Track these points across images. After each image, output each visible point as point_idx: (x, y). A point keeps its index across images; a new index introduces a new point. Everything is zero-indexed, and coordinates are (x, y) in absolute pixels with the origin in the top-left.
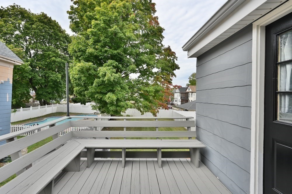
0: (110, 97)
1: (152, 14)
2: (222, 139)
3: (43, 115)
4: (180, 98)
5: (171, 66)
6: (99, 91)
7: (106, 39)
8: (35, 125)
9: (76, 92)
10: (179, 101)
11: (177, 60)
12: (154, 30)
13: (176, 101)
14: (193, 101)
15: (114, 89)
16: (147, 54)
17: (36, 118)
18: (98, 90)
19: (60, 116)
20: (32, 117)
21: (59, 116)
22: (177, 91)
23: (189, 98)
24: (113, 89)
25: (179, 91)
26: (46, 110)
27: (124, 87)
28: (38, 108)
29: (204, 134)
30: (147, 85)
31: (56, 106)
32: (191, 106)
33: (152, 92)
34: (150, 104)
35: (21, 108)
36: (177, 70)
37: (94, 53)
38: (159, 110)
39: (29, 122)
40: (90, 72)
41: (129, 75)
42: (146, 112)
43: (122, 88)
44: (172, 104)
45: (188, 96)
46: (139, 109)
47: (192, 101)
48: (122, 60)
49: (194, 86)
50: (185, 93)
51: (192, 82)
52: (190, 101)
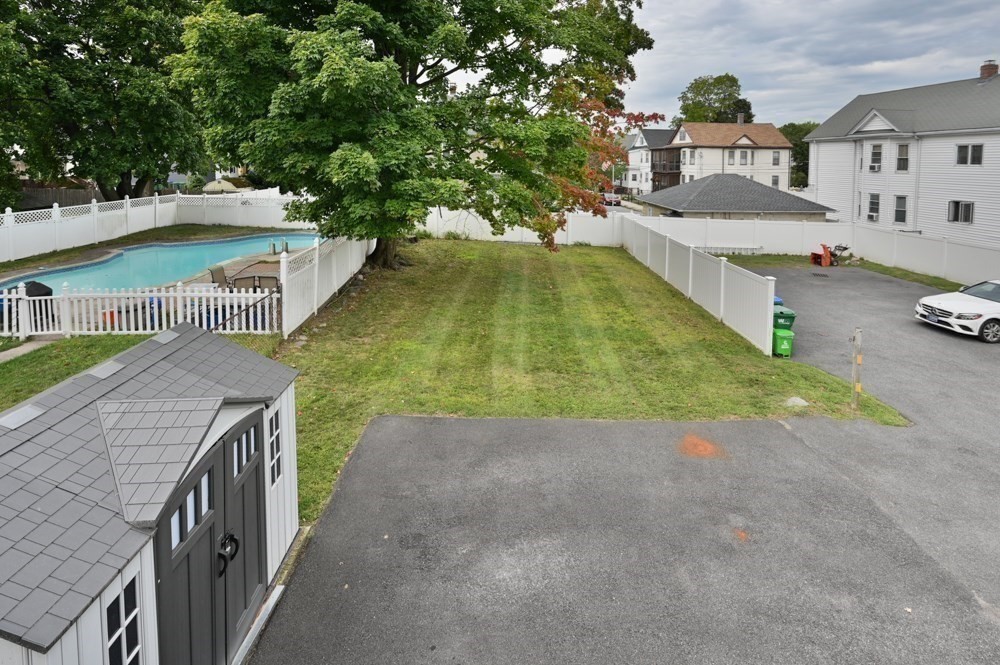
0: (350, 161)
3: (116, 235)
4: (650, 169)
5: (618, 36)
6: (302, 140)
8: (16, 288)
9: (213, 144)
10: (647, 180)
13: (634, 179)
14: (695, 178)
15: (369, 129)
17: (78, 248)
18: (296, 136)
19: (181, 240)
20: (60, 247)
21: (176, 240)
22: (637, 145)
23: (682, 166)
24: (362, 130)
25: (645, 144)
26: (126, 215)
27: (413, 121)
28: (88, 211)
30: (518, 114)
31: (172, 200)
32: (691, 198)
33: (537, 141)
34: (529, 193)
35: (8, 210)
36: (640, 51)
38: (568, 216)
39: (36, 268)
40: (253, 55)
42: (512, 224)
43: (404, 126)
44: (621, 190)
45: (679, 161)
46: (486, 213)
47: (692, 177)
49: (698, 125)
50: (667, 149)
51: (694, 112)
52: (687, 180)
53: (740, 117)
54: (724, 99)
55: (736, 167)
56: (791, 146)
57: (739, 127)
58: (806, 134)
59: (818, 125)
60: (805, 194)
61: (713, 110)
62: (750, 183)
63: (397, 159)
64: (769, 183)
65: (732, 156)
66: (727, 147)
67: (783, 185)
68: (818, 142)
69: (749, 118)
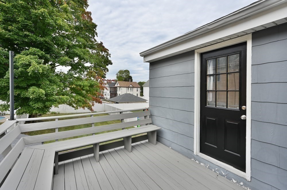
1: (85, 8)
2: (174, 121)
4: (109, 93)
6: (15, 85)
7: (26, 21)
10: (109, 95)
11: (110, 57)
12: (88, 25)
13: (105, 95)
15: (40, 82)
16: (81, 48)
23: (117, 92)
24: (37, 83)
25: (108, 86)
27: (54, 81)
29: (157, 120)
30: (79, 79)
32: (120, 99)
33: (86, 86)
34: (84, 99)
36: (109, 65)
37: (5, 35)
41: (56, 67)
42: (80, 106)
43: (50, 82)
44: (102, 98)
45: (116, 91)
47: (120, 94)
48: (51, 49)
49: (121, 82)
50: (114, 87)
51: (120, 78)
52: (119, 95)
53: (130, 80)
54: (126, 75)
55: (129, 92)
56: (140, 87)
57: (130, 82)
58: (143, 84)
59: (145, 82)
60: (143, 98)
61: (124, 78)
62: (132, 95)
63: (50, 91)
64: (136, 95)
65: (128, 89)
66: (127, 87)
67: (139, 96)
68: (145, 86)
69: (132, 81)
